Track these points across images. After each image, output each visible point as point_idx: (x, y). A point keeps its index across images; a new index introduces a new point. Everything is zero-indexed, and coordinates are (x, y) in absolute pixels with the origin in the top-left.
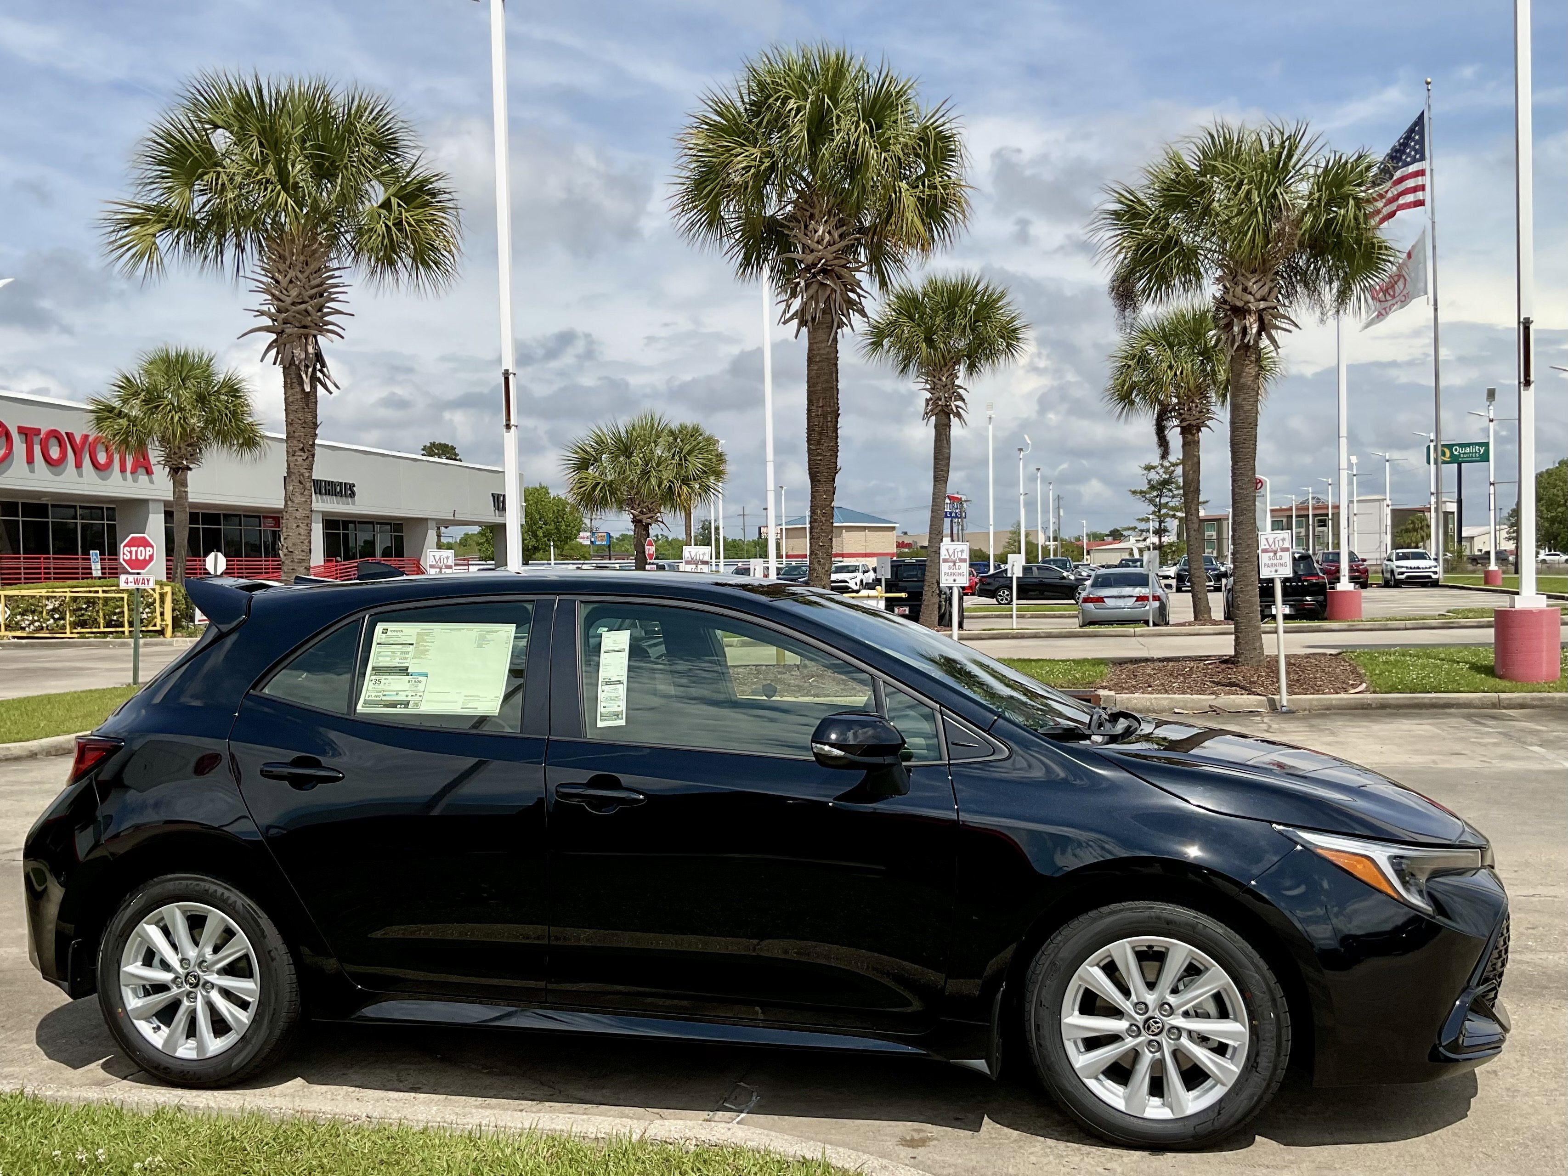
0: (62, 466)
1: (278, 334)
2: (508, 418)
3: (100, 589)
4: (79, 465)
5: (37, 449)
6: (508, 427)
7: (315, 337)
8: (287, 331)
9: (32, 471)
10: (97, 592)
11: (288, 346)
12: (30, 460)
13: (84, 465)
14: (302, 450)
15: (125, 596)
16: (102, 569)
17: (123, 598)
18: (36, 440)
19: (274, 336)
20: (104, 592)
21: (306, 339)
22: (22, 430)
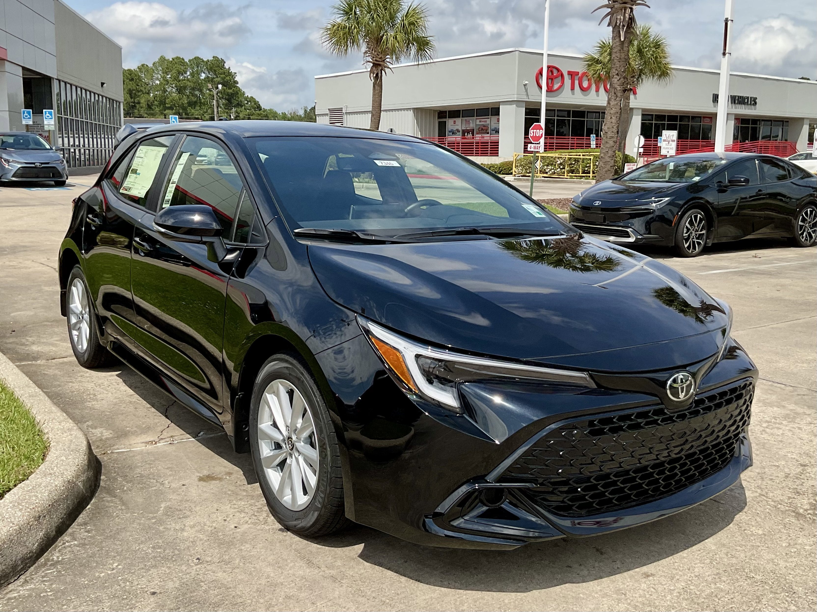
0: (589, 91)
1: (611, 8)
2: (725, 49)
3: (581, 154)
4: (597, 90)
5: (577, 82)
6: (724, 54)
7: (631, 9)
8: (616, 6)
9: (573, 94)
10: (580, 155)
11: (615, 15)
12: (573, 88)
13: (600, 91)
14: (617, 74)
15: (592, 158)
16: (596, 144)
17: (590, 159)
18: (577, 78)
19: (610, 10)
20: (583, 155)
21: (625, 10)
22: (570, 73)
